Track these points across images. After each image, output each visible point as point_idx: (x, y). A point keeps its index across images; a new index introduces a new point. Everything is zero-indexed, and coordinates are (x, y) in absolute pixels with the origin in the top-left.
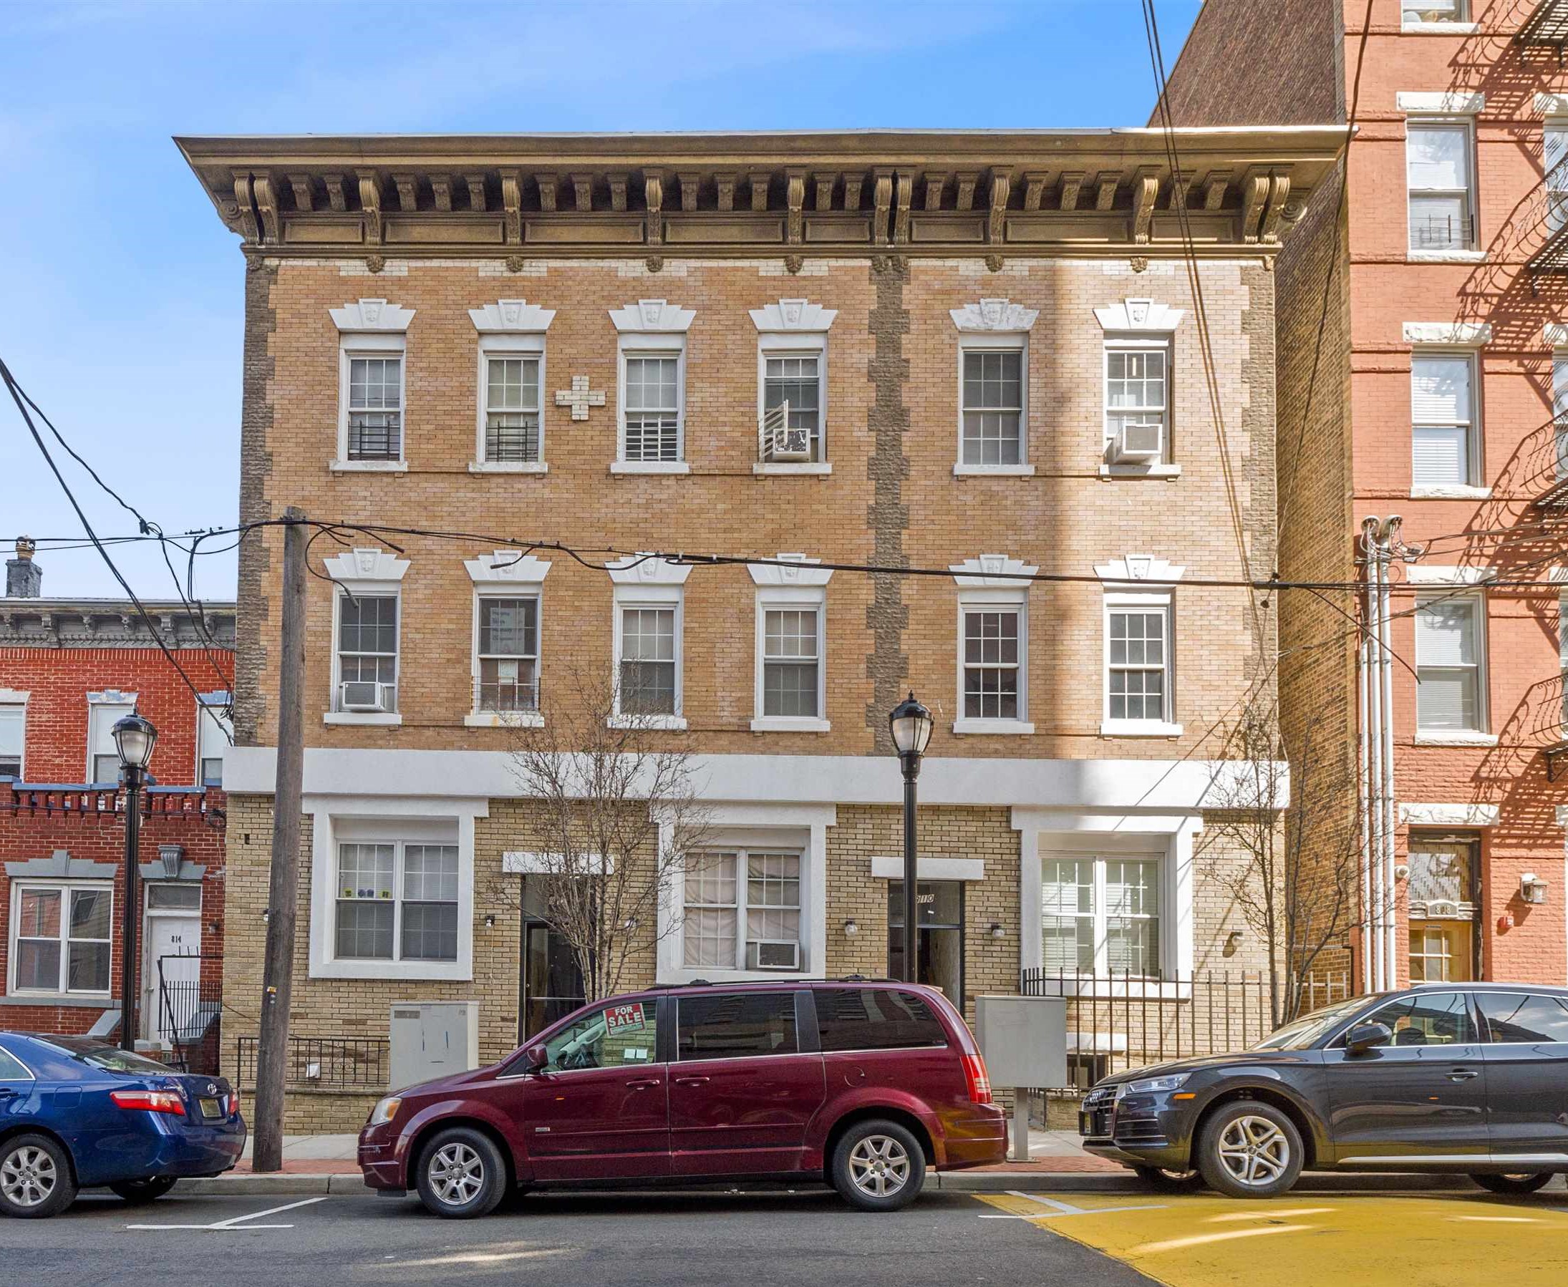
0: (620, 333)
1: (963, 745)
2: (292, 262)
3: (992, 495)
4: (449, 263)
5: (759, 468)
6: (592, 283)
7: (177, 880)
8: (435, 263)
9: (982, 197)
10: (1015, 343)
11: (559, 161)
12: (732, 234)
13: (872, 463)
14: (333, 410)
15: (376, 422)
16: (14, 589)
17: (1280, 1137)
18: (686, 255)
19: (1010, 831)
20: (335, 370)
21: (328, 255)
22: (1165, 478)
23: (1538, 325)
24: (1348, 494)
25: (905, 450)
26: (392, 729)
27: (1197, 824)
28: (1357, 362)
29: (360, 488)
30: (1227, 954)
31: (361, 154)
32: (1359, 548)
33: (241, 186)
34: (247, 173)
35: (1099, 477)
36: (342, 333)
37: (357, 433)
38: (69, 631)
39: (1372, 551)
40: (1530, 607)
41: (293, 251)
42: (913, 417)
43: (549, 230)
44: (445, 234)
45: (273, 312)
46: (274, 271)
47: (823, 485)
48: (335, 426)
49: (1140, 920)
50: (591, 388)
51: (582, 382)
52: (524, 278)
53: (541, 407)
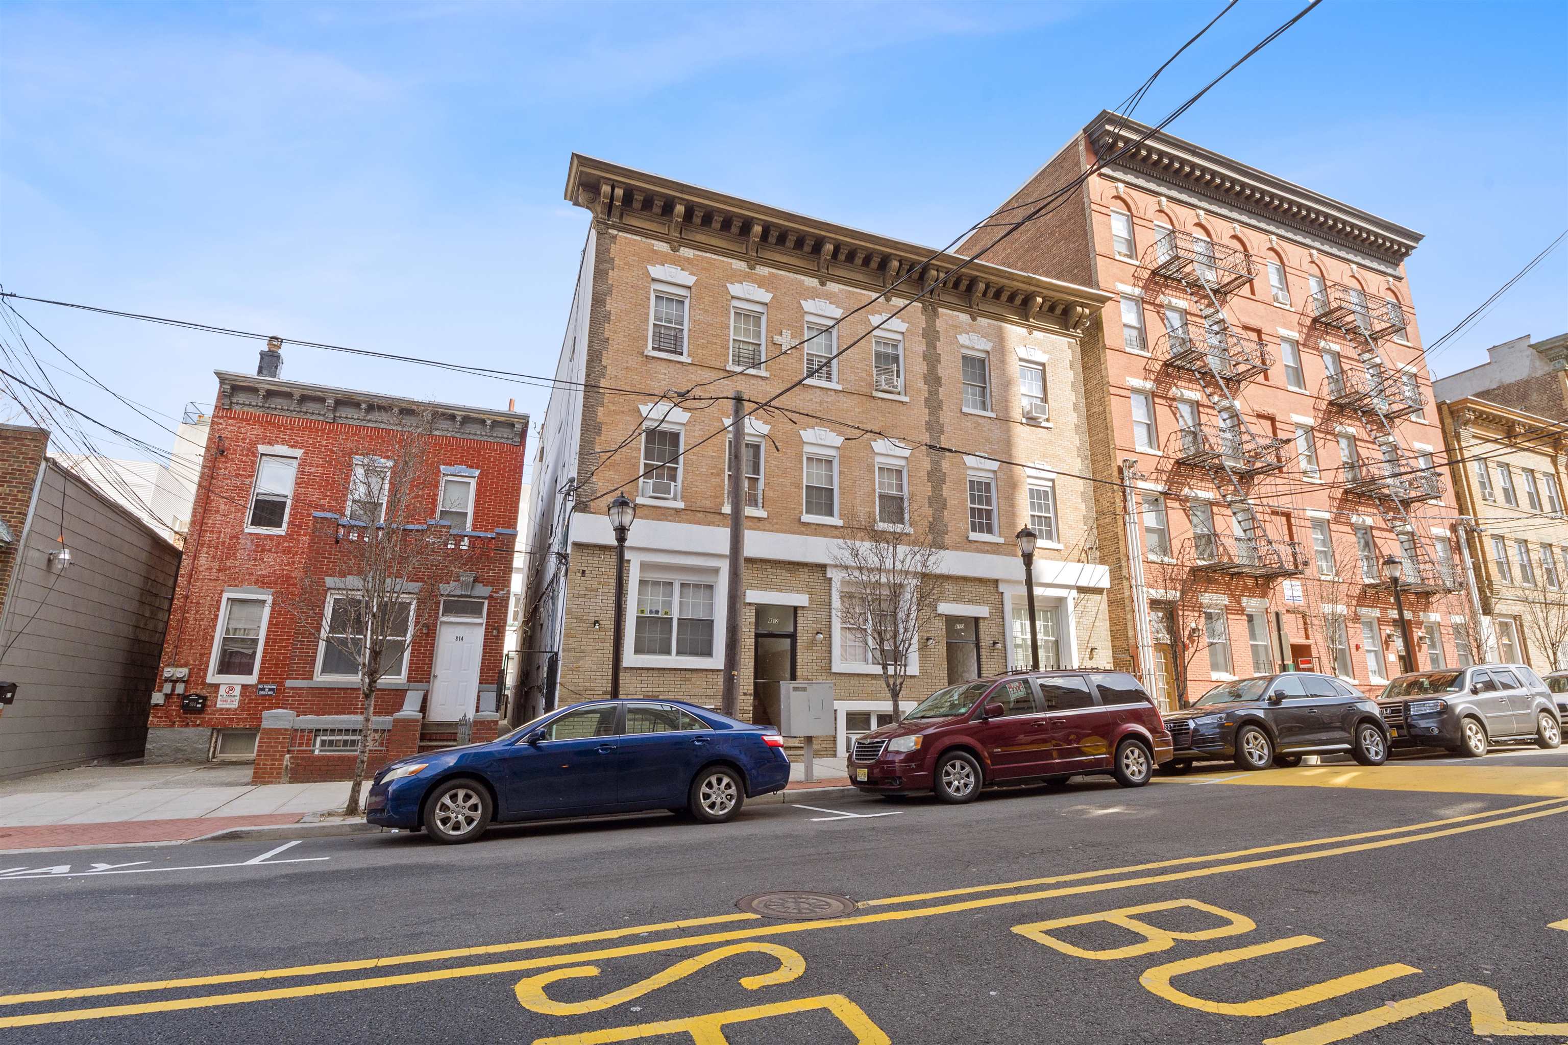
0: (806, 313)
1: (973, 546)
2: (625, 235)
3: (979, 424)
4: (716, 257)
5: (875, 394)
6: (792, 285)
7: (470, 596)
8: (708, 255)
9: (970, 288)
10: (983, 355)
11: (786, 223)
12: (860, 277)
13: (926, 400)
14: (647, 320)
15: (668, 332)
16: (265, 372)
17: (1263, 741)
18: (838, 282)
19: (998, 592)
20: (649, 299)
21: (647, 236)
22: (1047, 428)
23: (1170, 387)
24: (1112, 447)
25: (941, 397)
26: (677, 511)
27: (1074, 593)
28: (1112, 390)
29: (662, 368)
30: (1091, 659)
31: (682, 192)
32: (1120, 471)
33: (606, 189)
34: (611, 183)
35: (1022, 424)
36: (654, 280)
37: (657, 335)
38: (344, 412)
39: (1126, 473)
40: (1181, 505)
41: (628, 229)
42: (943, 381)
43: (770, 253)
44: (714, 241)
45: (613, 259)
46: (615, 237)
47: (904, 408)
48: (647, 330)
49: (1051, 641)
50: (792, 338)
51: (787, 333)
52: (756, 274)
53: (763, 341)
